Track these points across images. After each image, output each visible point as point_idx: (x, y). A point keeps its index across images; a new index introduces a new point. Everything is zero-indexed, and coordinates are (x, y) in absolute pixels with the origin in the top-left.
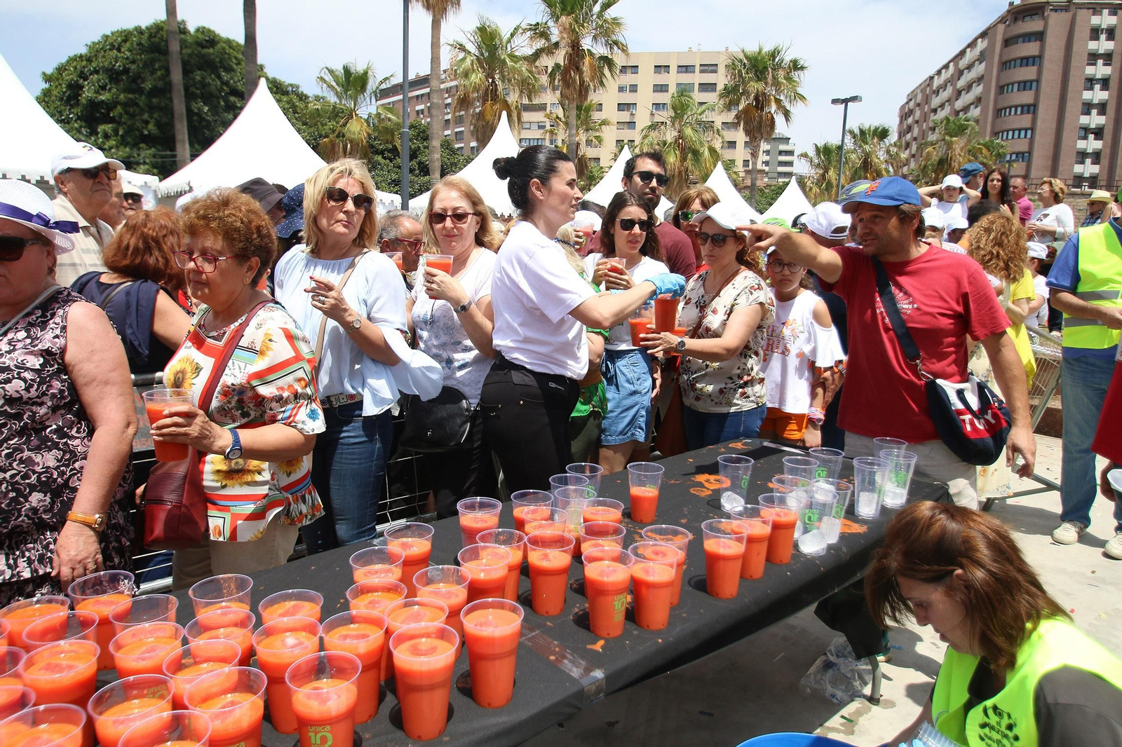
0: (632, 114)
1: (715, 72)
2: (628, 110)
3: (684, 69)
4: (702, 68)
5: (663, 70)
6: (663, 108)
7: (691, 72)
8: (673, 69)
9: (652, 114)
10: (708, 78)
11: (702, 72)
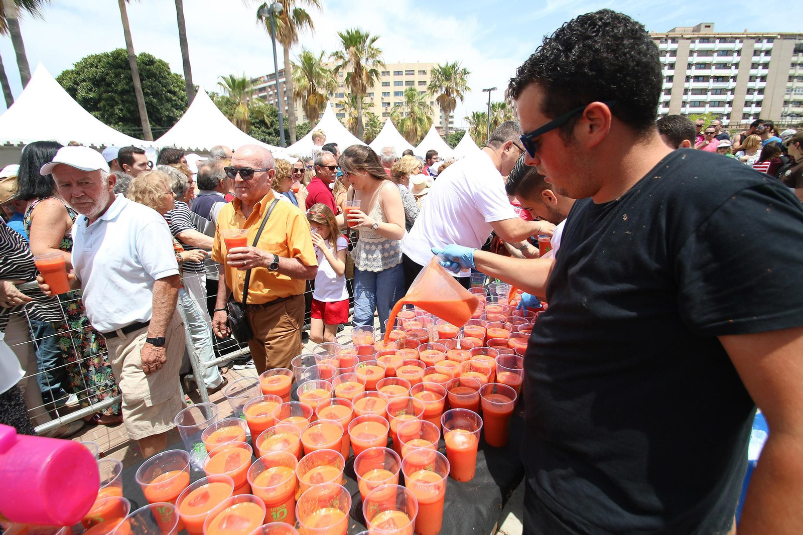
0: (372, 99)
1: (413, 74)
2: (370, 96)
3: (397, 73)
4: (407, 72)
5: (386, 74)
6: (388, 95)
7: (401, 75)
8: (392, 73)
9: (382, 99)
10: (410, 78)
11: (406, 74)
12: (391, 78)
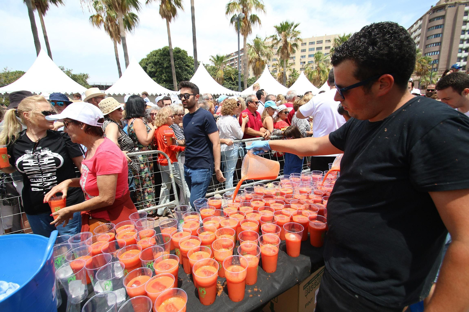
0: (294, 60)
1: (322, 43)
2: (293, 59)
3: (311, 43)
4: (317, 42)
5: (304, 44)
6: (304, 57)
7: (314, 44)
8: (308, 44)
9: (301, 60)
10: (320, 45)
11: (317, 43)
12: (307, 47)
